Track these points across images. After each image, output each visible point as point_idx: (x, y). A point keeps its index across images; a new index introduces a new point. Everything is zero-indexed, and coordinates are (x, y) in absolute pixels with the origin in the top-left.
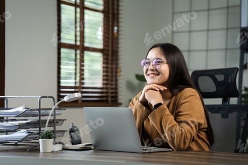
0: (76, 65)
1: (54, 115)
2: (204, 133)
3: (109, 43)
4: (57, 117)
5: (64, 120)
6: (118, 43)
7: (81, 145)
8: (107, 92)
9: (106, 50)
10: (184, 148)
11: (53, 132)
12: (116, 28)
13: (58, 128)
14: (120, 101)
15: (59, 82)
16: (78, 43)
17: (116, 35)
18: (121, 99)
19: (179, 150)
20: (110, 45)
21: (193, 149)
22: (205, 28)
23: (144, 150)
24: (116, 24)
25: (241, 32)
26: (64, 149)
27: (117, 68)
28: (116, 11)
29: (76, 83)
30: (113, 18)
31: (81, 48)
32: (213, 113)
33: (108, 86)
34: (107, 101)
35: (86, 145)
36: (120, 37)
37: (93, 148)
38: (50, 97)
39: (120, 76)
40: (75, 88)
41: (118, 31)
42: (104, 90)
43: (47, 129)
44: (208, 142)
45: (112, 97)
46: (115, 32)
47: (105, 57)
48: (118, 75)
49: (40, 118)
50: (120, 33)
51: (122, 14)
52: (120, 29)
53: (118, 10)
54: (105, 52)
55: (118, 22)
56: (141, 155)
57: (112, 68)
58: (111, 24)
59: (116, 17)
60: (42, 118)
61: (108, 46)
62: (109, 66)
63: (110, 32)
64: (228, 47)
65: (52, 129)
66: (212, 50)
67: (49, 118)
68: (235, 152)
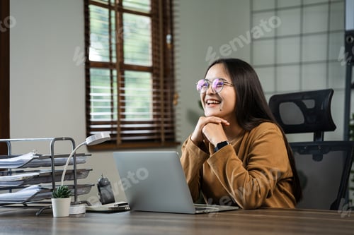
0: (112, 91)
1: (75, 163)
2: (288, 184)
3: (159, 58)
4: (79, 167)
5: (89, 170)
6: (173, 58)
7: (112, 205)
8: (158, 128)
9: (156, 68)
10: (255, 206)
11: (74, 187)
12: (169, 37)
13: (80, 182)
14: (178, 140)
15: (88, 116)
16: (114, 60)
17: (169, 46)
18: (180, 137)
19: (249, 208)
20: (161, 61)
21: (269, 206)
22: (298, 32)
23: (197, 209)
24: (169, 31)
25: (346, 36)
26: (88, 211)
27: (173, 93)
28: (168, 13)
29: (112, 116)
30: (165, 24)
31: (119, 67)
32: (301, 153)
33: (160, 119)
34: (159, 140)
35: (119, 205)
36: (176, 49)
37: (128, 208)
38: (67, 139)
39: (176, 104)
40: (112, 123)
41: (172, 40)
42: (155, 125)
43: (63, 183)
44: (293, 196)
45: (166, 134)
46: (169, 42)
47: (155, 78)
48: (174, 102)
49: (53, 169)
50: (176, 43)
51: (178, 16)
52: (176, 37)
53: (171, 11)
54: (155, 71)
55: (172, 29)
56: (193, 217)
57: (165, 94)
58: (161, 31)
59: (169, 21)
60: (57, 168)
61: (159, 63)
62: (161, 90)
63: (161, 43)
64: (330, 59)
65: (72, 183)
66: (307, 63)
67: (65, 168)
68: (331, 209)
